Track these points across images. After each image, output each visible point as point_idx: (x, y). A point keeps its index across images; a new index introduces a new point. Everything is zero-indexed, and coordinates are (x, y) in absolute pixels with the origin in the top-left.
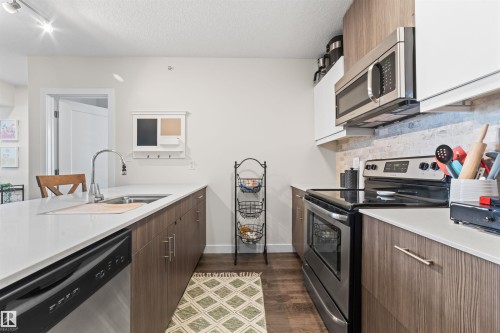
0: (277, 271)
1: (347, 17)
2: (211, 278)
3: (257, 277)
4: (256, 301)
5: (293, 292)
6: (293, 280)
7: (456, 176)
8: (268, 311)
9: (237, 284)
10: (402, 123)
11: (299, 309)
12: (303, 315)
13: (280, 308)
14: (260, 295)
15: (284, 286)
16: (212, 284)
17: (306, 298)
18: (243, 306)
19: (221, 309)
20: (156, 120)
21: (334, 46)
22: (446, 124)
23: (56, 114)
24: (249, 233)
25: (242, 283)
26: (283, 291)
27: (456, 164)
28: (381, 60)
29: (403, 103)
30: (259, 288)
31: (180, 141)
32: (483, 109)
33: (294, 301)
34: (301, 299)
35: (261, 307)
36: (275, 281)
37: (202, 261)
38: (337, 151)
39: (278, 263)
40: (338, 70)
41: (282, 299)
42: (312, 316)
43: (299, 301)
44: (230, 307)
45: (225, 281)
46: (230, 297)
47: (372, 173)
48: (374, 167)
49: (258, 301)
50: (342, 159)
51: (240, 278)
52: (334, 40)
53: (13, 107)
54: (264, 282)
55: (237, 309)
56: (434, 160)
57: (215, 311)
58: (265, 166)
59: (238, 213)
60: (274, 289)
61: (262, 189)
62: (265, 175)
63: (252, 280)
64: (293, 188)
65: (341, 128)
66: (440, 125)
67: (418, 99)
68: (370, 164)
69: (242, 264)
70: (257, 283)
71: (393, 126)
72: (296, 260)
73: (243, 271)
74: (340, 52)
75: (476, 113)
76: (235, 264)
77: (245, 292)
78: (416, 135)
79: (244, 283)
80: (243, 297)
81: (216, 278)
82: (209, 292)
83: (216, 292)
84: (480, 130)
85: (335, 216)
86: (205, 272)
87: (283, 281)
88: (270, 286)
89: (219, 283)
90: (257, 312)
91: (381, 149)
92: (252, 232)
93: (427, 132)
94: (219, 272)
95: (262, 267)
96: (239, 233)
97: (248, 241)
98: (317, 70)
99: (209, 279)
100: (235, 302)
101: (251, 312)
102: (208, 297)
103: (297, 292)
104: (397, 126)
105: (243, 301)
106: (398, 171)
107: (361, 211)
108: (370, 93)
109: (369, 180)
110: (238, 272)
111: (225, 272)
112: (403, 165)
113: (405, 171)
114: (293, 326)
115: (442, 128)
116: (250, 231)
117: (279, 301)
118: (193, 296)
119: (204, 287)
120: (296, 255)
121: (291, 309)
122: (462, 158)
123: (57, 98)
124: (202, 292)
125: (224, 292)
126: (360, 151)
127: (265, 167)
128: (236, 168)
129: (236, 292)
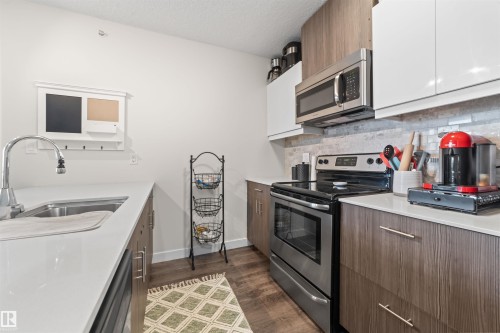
0: (240, 268)
1: (305, 27)
2: (170, 291)
3: (222, 278)
4: (230, 302)
5: (262, 285)
6: (258, 273)
7: (397, 169)
8: (245, 310)
9: (203, 290)
10: (348, 126)
11: (272, 299)
12: (279, 304)
13: (256, 304)
14: (232, 296)
15: (251, 281)
16: (173, 298)
17: (276, 288)
18: (218, 313)
19: (194, 323)
20: (80, 99)
21: (291, 50)
22: (383, 129)
24: (205, 233)
25: (208, 289)
26: (253, 286)
27: (395, 159)
28: (346, 71)
29: (361, 110)
30: (228, 288)
31: (118, 129)
32: (409, 120)
33: (266, 293)
34: (271, 290)
35: (238, 308)
36: (242, 278)
37: (154, 273)
38: (286, 146)
39: (238, 259)
40: (295, 73)
41: (254, 294)
42: (286, 303)
43: (270, 292)
44: (205, 318)
45: (188, 290)
46: (200, 307)
47: (323, 167)
48: (326, 162)
49: (232, 302)
50: (291, 154)
51: (204, 283)
52: (290, 45)
54: (231, 281)
55: (214, 317)
56: (378, 156)
57: (189, 327)
58: (223, 160)
59: (194, 212)
60: (243, 287)
61: (221, 184)
62: (223, 170)
63: (218, 282)
64: (249, 182)
65: (300, 126)
66: (379, 129)
67: (375, 108)
68: (323, 159)
69: (201, 267)
70: (223, 284)
71: (340, 128)
72: (253, 253)
73: (205, 275)
74: (297, 57)
75: (404, 123)
76: (193, 269)
77: (214, 296)
78: (360, 136)
79: (210, 288)
80: (215, 303)
81: (176, 289)
82: (174, 308)
83: (182, 306)
84: (409, 135)
85: (314, 205)
86: (161, 286)
87: (249, 276)
88: (238, 284)
89: (181, 295)
90: (235, 315)
91: (330, 147)
92: (208, 231)
93: (369, 134)
94: (177, 281)
95: (224, 265)
96: (195, 234)
97: (206, 241)
98: (270, 69)
99: (167, 293)
100: (208, 310)
101: (229, 317)
102: (175, 314)
103: (266, 284)
104: (345, 127)
105: (217, 307)
106: (348, 164)
107: (340, 200)
108: (336, 98)
109: (320, 173)
110: (200, 277)
111: (184, 280)
112: (352, 160)
113: (355, 165)
114: (274, 318)
115: (381, 132)
116: (206, 230)
117: (252, 297)
118: (155, 318)
119: (165, 304)
120: (253, 248)
121: (266, 303)
122: (399, 155)
124: (165, 310)
125: (192, 303)
126: (310, 147)
127: (223, 162)
128: (191, 162)
129: (206, 300)
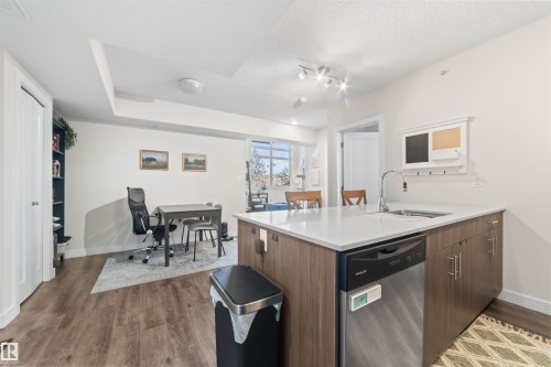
20: (427, 135)
23: (342, 145)
31: (459, 154)
37: (492, 306)
53: (315, 145)
123: (342, 132)
